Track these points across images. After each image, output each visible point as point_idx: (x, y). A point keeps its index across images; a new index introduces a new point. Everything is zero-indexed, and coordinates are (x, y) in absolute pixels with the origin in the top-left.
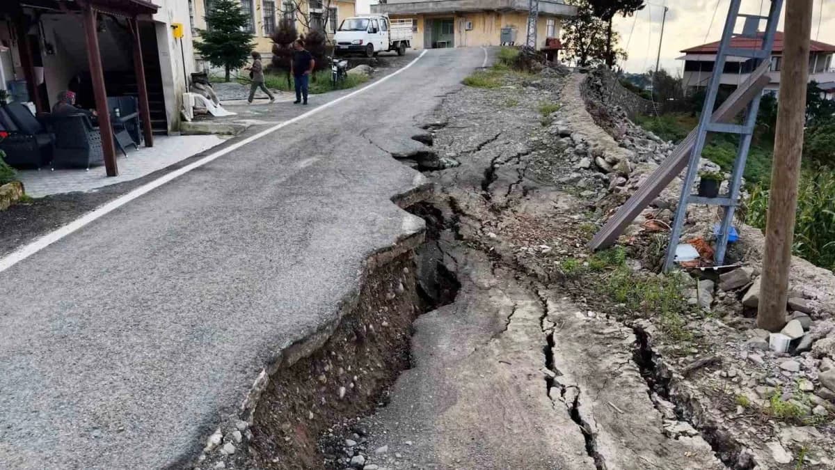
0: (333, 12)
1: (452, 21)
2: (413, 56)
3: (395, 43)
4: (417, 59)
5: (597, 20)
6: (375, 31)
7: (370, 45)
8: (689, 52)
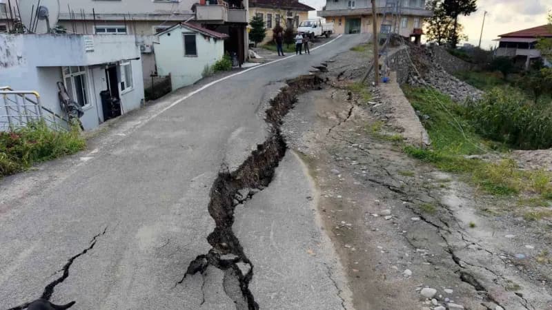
0: (297, 18)
1: (360, 19)
2: (332, 38)
3: (325, 32)
4: (333, 40)
5: (448, 19)
6: (315, 27)
7: (313, 33)
8: (503, 36)
